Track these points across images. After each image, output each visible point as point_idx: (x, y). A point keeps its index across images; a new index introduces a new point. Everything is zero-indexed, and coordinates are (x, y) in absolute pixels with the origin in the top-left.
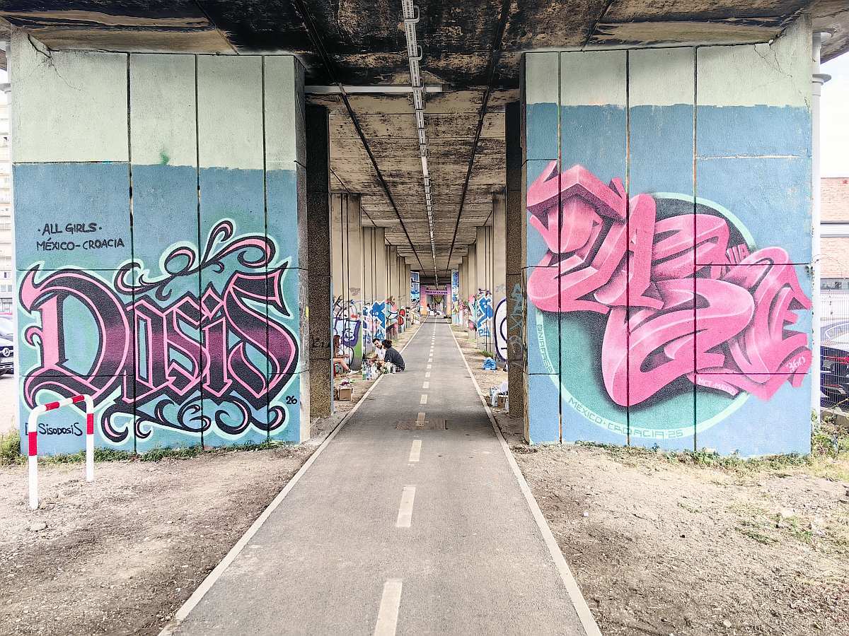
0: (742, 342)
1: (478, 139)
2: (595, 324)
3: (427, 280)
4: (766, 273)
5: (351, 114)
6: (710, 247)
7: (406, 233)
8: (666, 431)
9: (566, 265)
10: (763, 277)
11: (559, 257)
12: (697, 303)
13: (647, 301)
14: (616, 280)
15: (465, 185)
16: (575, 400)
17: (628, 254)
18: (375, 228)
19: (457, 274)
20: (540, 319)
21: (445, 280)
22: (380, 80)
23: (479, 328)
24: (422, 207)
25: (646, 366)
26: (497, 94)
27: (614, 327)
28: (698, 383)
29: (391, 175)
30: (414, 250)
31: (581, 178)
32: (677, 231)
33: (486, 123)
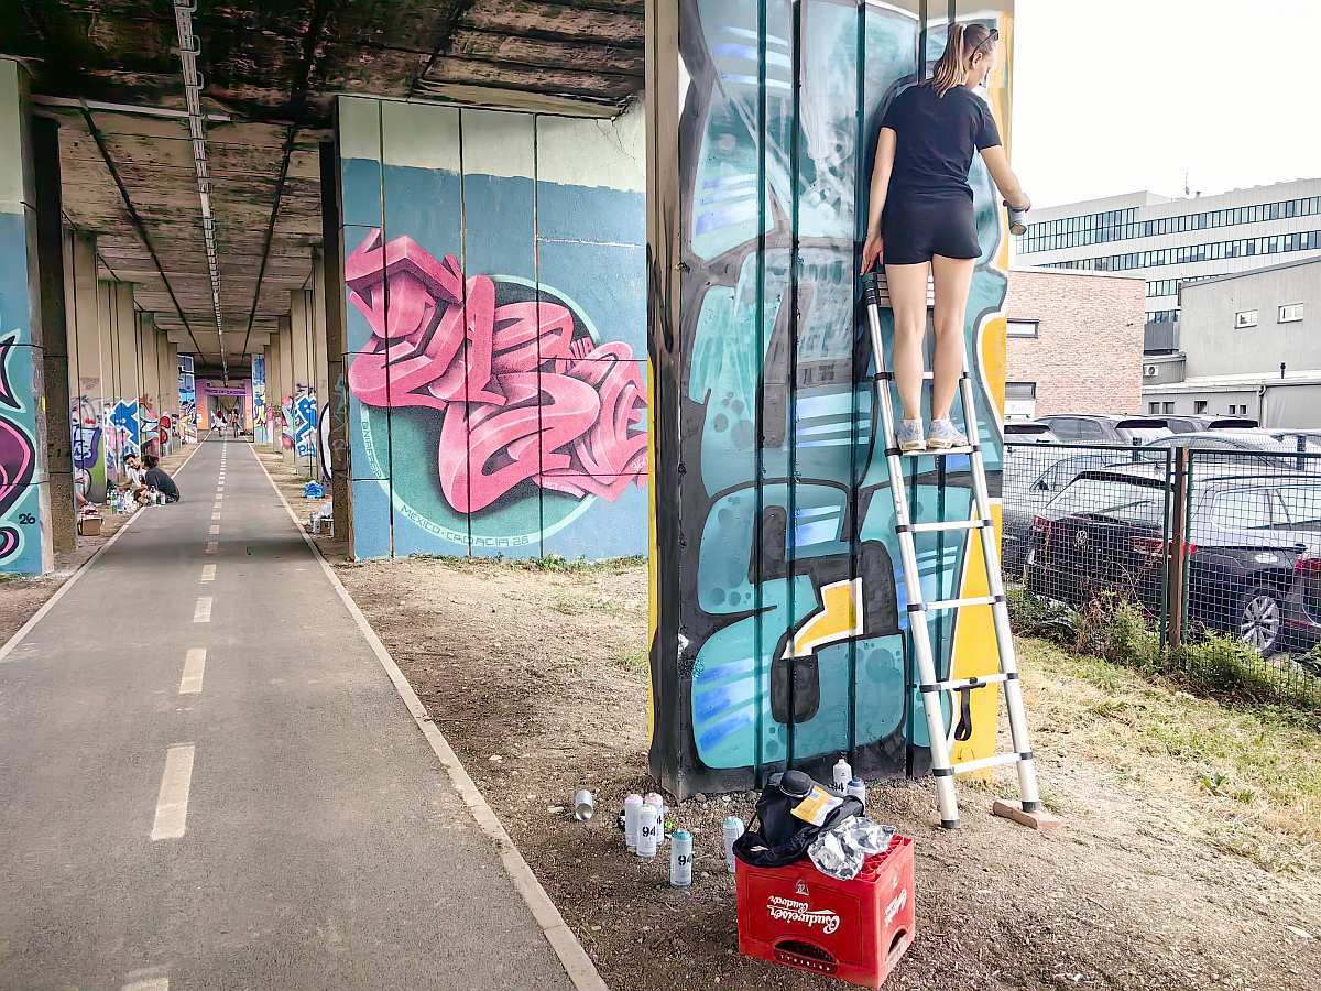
0: (587, 441)
1: (283, 177)
2: (430, 421)
3: (207, 370)
4: (610, 370)
5: (94, 131)
6: (555, 337)
7: (170, 292)
8: (511, 539)
9: (395, 353)
10: (607, 375)
11: (387, 343)
12: (542, 400)
13: (487, 397)
14: (453, 371)
15: (270, 232)
16: (408, 508)
17: (466, 342)
18: (118, 282)
19: (261, 362)
20: (365, 415)
21: (240, 371)
22: (144, 100)
23: (299, 444)
24: (201, 257)
25: (488, 469)
26: (307, 131)
27: (452, 425)
28: (544, 486)
29: (151, 211)
30: (184, 320)
31: (410, 251)
32: (518, 320)
33: (293, 160)
